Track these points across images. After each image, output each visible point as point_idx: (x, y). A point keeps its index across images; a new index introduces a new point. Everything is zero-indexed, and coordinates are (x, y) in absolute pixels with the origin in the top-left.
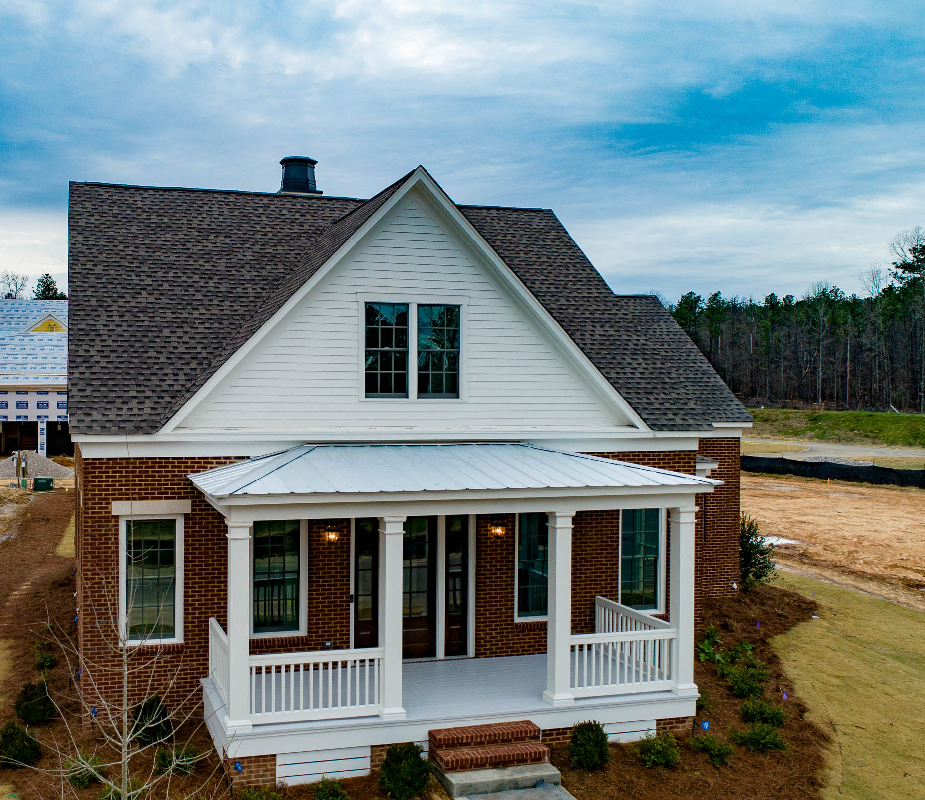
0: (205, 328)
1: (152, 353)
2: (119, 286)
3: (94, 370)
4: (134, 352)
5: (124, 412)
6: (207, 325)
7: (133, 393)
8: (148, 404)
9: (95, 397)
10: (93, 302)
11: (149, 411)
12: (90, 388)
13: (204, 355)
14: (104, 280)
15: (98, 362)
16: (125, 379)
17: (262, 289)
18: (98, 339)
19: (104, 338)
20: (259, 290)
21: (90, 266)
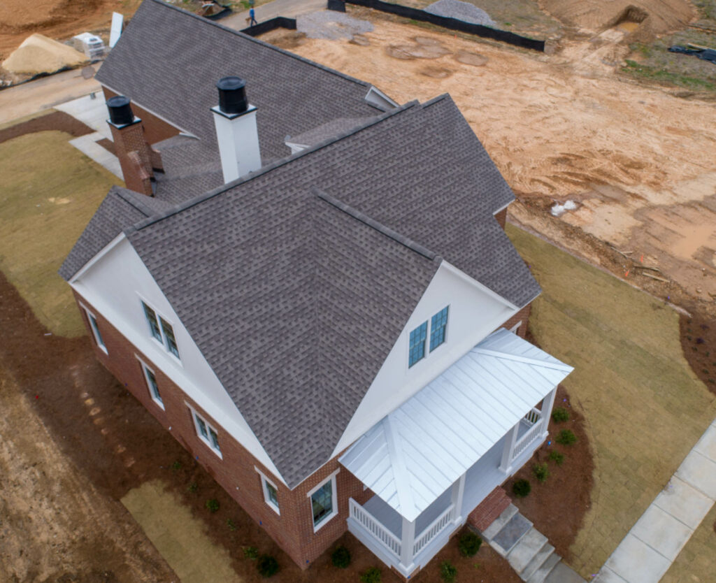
0: (303, 353)
1: (290, 396)
2: (234, 342)
3: (271, 430)
4: (281, 400)
5: (306, 455)
6: (302, 350)
7: (300, 437)
8: (313, 441)
9: (286, 452)
10: (231, 369)
11: (316, 447)
12: (278, 448)
13: (315, 380)
14: (222, 342)
15: (268, 423)
16: (290, 428)
17: (310, 293)
18: (255, 402)
19: (258, 398)
20: (310, 297)
21: (205, 332)
